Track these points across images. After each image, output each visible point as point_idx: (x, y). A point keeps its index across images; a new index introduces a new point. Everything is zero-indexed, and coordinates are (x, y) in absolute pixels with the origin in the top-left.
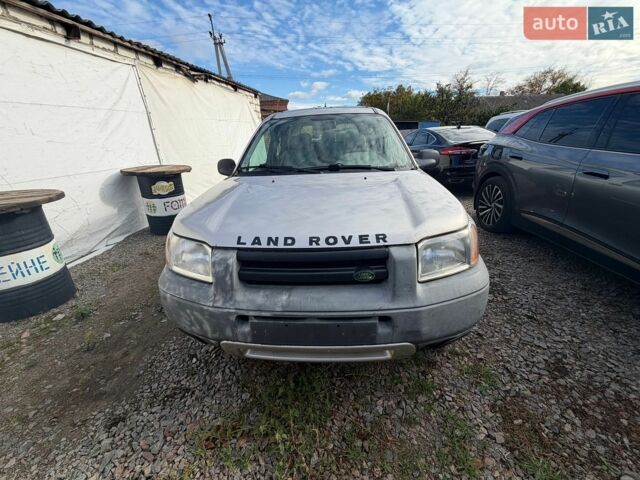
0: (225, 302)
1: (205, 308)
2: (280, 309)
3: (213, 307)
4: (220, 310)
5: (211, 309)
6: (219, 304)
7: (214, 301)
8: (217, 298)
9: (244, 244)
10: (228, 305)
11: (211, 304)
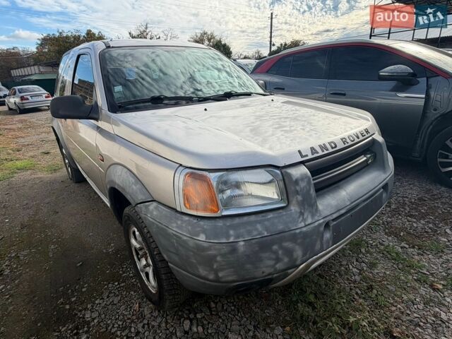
0: (313, 216)
1: (298, 231)
2: (348, 203)
3: (306, 226)
4: (312, 226)
5: (304, 229)
6: (309, 221)
7: (304, 220)
8: (305, 216)
9: (307, 156)
10: (316, 218)
11: (303, 224)
